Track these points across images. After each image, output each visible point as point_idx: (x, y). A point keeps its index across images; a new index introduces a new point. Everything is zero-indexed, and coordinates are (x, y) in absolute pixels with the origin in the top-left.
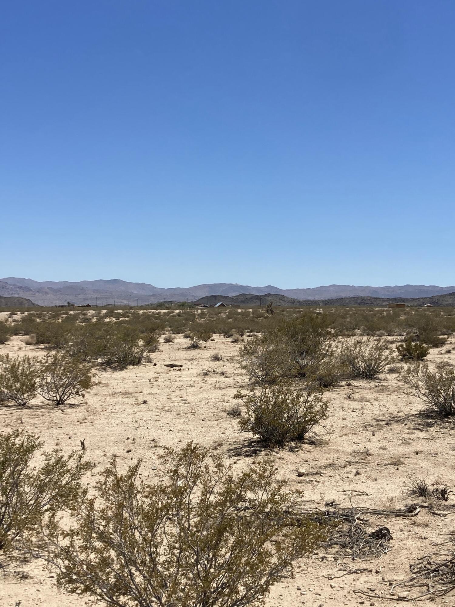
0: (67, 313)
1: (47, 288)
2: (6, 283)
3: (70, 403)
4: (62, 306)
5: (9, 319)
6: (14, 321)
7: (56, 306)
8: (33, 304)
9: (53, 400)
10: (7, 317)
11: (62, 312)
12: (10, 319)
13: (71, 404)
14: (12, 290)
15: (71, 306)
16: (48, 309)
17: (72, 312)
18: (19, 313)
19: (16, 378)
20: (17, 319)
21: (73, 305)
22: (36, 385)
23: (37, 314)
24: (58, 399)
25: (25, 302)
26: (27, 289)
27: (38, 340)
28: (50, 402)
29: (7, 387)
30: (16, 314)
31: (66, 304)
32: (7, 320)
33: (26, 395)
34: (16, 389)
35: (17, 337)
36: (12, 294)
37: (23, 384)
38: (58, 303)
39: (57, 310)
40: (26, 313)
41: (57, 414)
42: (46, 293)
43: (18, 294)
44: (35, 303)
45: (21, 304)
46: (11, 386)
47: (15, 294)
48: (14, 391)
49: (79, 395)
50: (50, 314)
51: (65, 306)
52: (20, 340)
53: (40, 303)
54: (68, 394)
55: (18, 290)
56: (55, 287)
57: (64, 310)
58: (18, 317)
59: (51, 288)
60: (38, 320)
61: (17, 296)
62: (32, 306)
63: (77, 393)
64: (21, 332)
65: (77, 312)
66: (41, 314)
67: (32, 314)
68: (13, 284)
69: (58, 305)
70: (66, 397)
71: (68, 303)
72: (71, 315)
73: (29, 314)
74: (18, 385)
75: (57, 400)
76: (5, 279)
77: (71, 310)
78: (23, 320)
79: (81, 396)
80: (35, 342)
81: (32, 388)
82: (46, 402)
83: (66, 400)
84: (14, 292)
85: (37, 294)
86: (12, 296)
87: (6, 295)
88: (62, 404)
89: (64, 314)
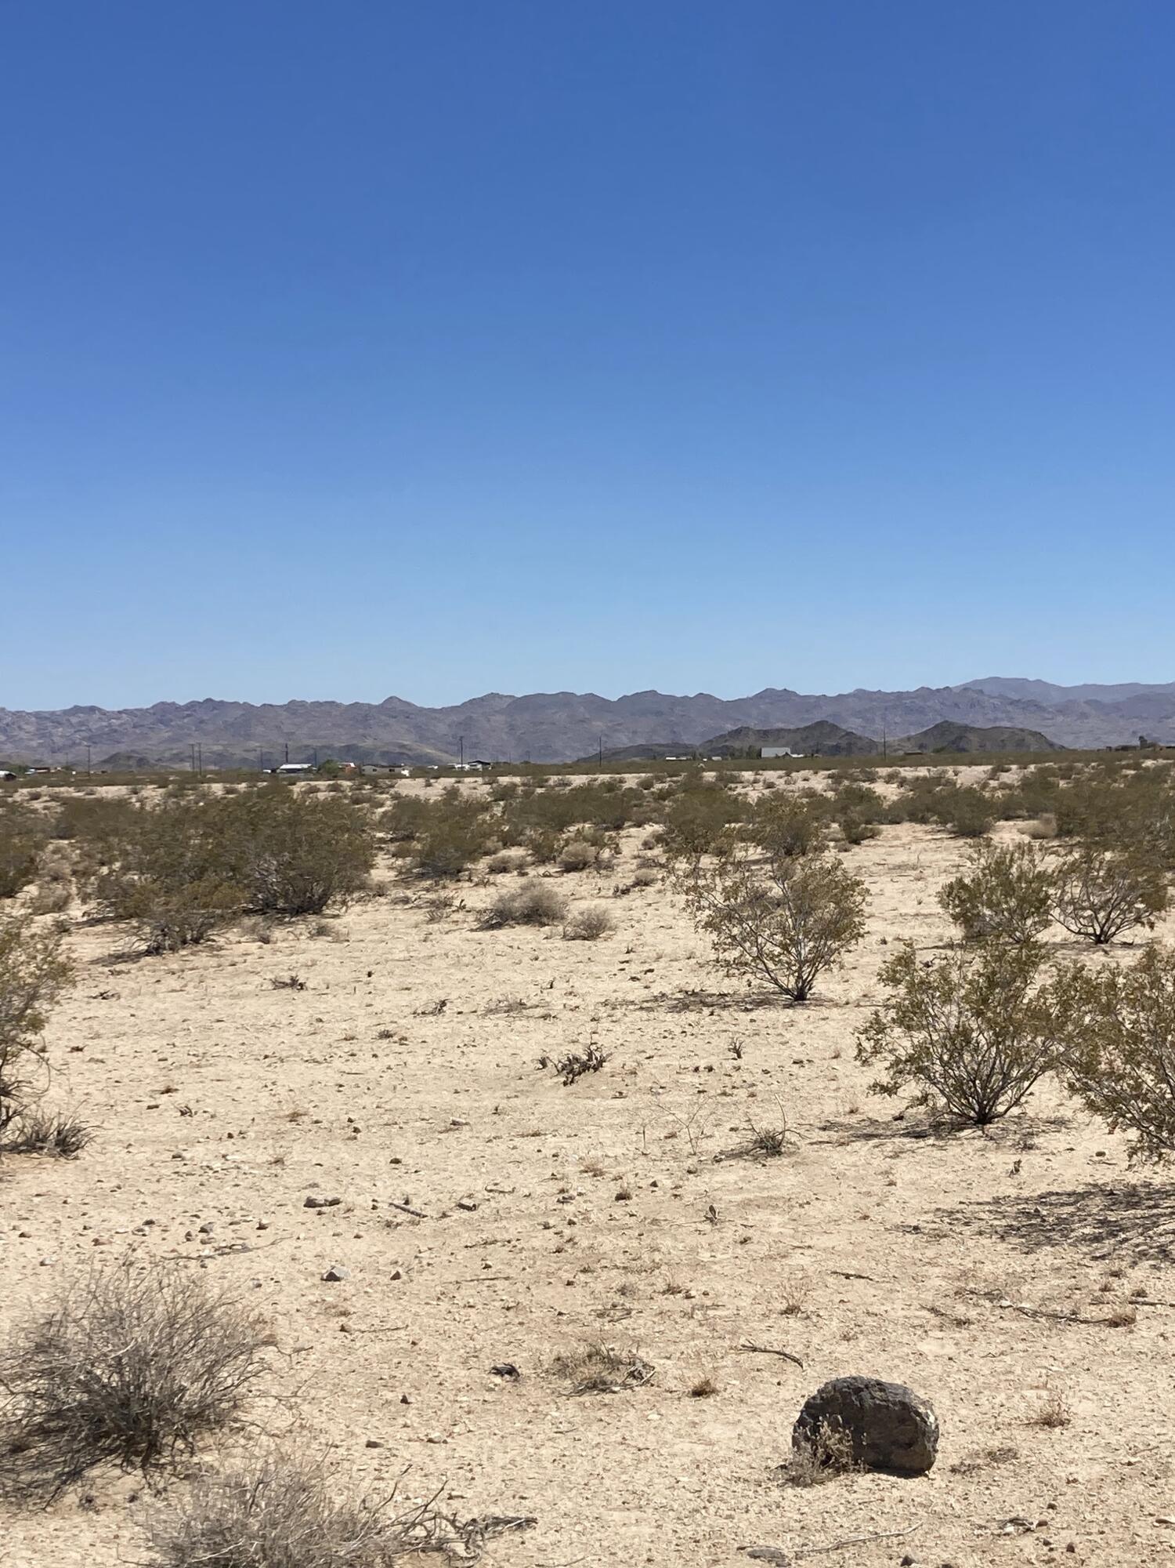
0: (1137, 766)
1: (1086, 702)
2: (981, 692)
3: (1124, 940)
4: (1125, 748)
5: (991, 782)
6: (1004, 786)
7: (1110, 748)
8: (1052, 745)
9: (1087, 934)
10: (984, 776)
11: (1124, 763)
12: (993, 783)
13: (1125, 943)
14: (995, 708)
15: (1148, 747)
16: (1087, 756)
17: (1149, 763)
18: (1014, 767)
19: (1009, 889)
20: (1009, 782)
21: (1153, 745)
22: (1049, 902)
23: (1060, 769)
24: (1098, 933)
25: (1030, 739)
26: (1033, 706)
27: (1060, 829)
28: (1081, 938)
29: (990, 905)
30: (1008, 770)
31: (1136, 742)
32: (985, 786)
33: (1029, 922)
34: (1008, 910)
35: (1011, 823)
36: (996, 719)
37: (1022, 900)
38: (1116, 741)
39: (1112, 758)
40: (1032, 768)
41: (1095, 956)
42: (1084, 716)
43: (1011, 719)
44: (1055, 741)
45: (1021, 743)
46: (999, 904)
47: (1002, 720)
48: (1006, 913)
49: (1143, 924)
50: (1093, 768)
51: (1134, 748)
52: (1019, 830)
53: (1067, 741)
54: (1118, 921)
55: (1009, 708)
56: (1107, 699)
57: (1130, 758)
58: (1013, 776)
59: (1096, 701)
60: (1062, 784)
61: (1008, 725)
62: (1049, 750)
63: (1138, 920)
64: (1020, 812)
65: (1161, 762)
66: (1071, 769)
67: (1047, 769)
68: (996, 695)
69: (1114, 745)
70: (1113, 929)
71: (1141, 738)
72: (1147, 769)
73: (1040, 770)
74: (1013, 903)
75: (1095, 934)
76: (976, 682)
77: (1148, 758)
78: (1026, 784)
79: (1147, 927)
80: (1053, 834)
81: (1040, 906)
82: (1073, 938)
83: (1114, 934)
84: (1000, 715)
85: (1060, 718)
86: (998, 724)
87: (980, 723)
88: (1106, 941)
89: (1128, 767)
